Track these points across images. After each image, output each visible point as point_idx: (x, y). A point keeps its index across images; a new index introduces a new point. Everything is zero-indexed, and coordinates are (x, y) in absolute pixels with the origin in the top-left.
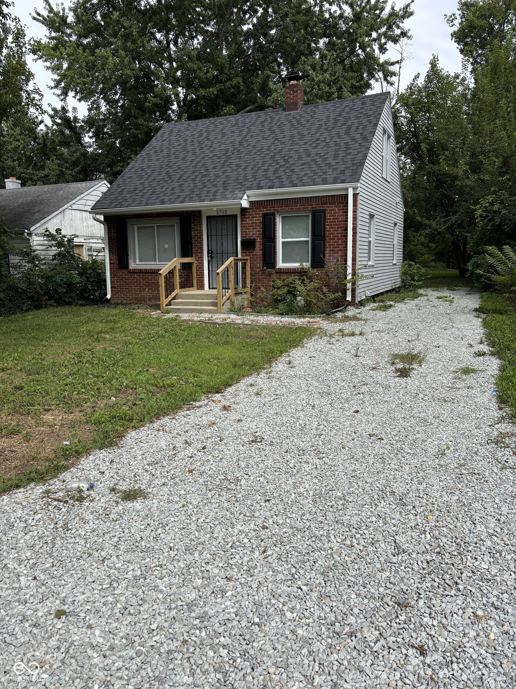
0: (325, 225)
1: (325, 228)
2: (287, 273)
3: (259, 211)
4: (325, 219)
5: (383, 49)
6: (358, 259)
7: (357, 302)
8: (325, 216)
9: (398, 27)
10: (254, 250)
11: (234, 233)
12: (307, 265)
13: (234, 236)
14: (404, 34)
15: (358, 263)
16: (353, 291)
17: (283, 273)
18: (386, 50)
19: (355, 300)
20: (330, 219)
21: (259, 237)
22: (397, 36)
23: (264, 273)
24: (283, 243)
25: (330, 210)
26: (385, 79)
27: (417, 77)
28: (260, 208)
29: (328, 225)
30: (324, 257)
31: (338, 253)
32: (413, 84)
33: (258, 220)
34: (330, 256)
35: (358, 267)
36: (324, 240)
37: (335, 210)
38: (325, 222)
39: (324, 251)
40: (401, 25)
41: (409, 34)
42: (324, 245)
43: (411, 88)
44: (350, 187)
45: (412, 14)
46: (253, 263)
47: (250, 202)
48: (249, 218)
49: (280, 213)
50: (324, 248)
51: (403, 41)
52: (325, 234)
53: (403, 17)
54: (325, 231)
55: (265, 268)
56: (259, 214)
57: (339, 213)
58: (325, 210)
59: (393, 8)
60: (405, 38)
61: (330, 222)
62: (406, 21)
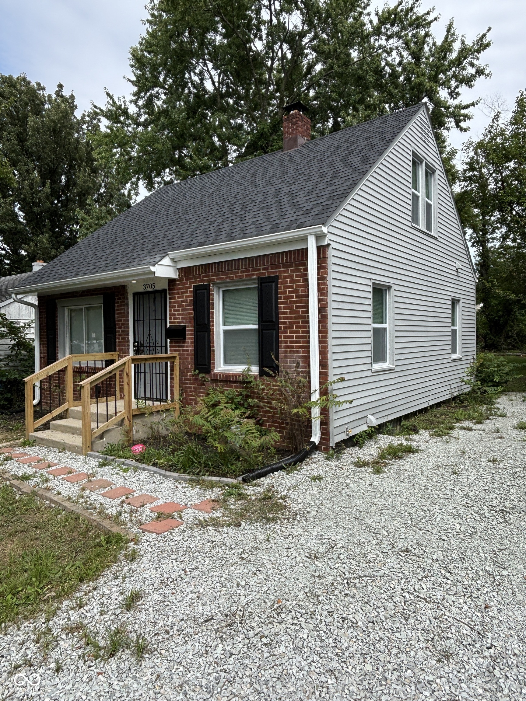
0: (277, 303)
1: (277, 308)
2: (226, 381)
3: (191, 283)
4: (277, 293)
5: (454, 94)
6: (331, 364)
7: (332, 444)
8: (277, 288)
9: (472, 65)
10: (184, 342)
11: (163, 317)
12: (255, 369)
13: (163, 321)
14: (480, 72)
15: (332, 372)
16: (325, 424)
17: (221, 381)
18: (458, 94)
19: (328, 440)
20: (285, 293)
21: (190, 322)
22: (472, 75)
23: (196, 380)
24: (226, 332)
25: (285, 277)
26: (458, 126)
27: (497, 117)
28: (191, 279)
29: (282, 303)
30: (277, 358)
31: (298, 352)
32: (492, 127)
33: (189, 297)
34: (286, 357)
35: (331, 378)
36: (277, 329)
37: (292, 276)
38: (277, 298)
39: (278, 347)
40: (475, 61)
41: (487, 72)
42: (277, 337)
43: (490, 132)
44: (310, 234)
45: (488, 45)
46: (183, 363)
47: (179, 269)
48: (178, 293)
49: (218, 285)
50: (277, 341)
51: (480, 81)
52: (277, 318)
53: (478, 51)
54: (277, 314)
55: (197, 371)
56: (190, 287)
57: (298, 281)
58: (277, 278)
59: (463, 43)
60: (483, 77)
61: (285, 298)
62: (481, 55)
